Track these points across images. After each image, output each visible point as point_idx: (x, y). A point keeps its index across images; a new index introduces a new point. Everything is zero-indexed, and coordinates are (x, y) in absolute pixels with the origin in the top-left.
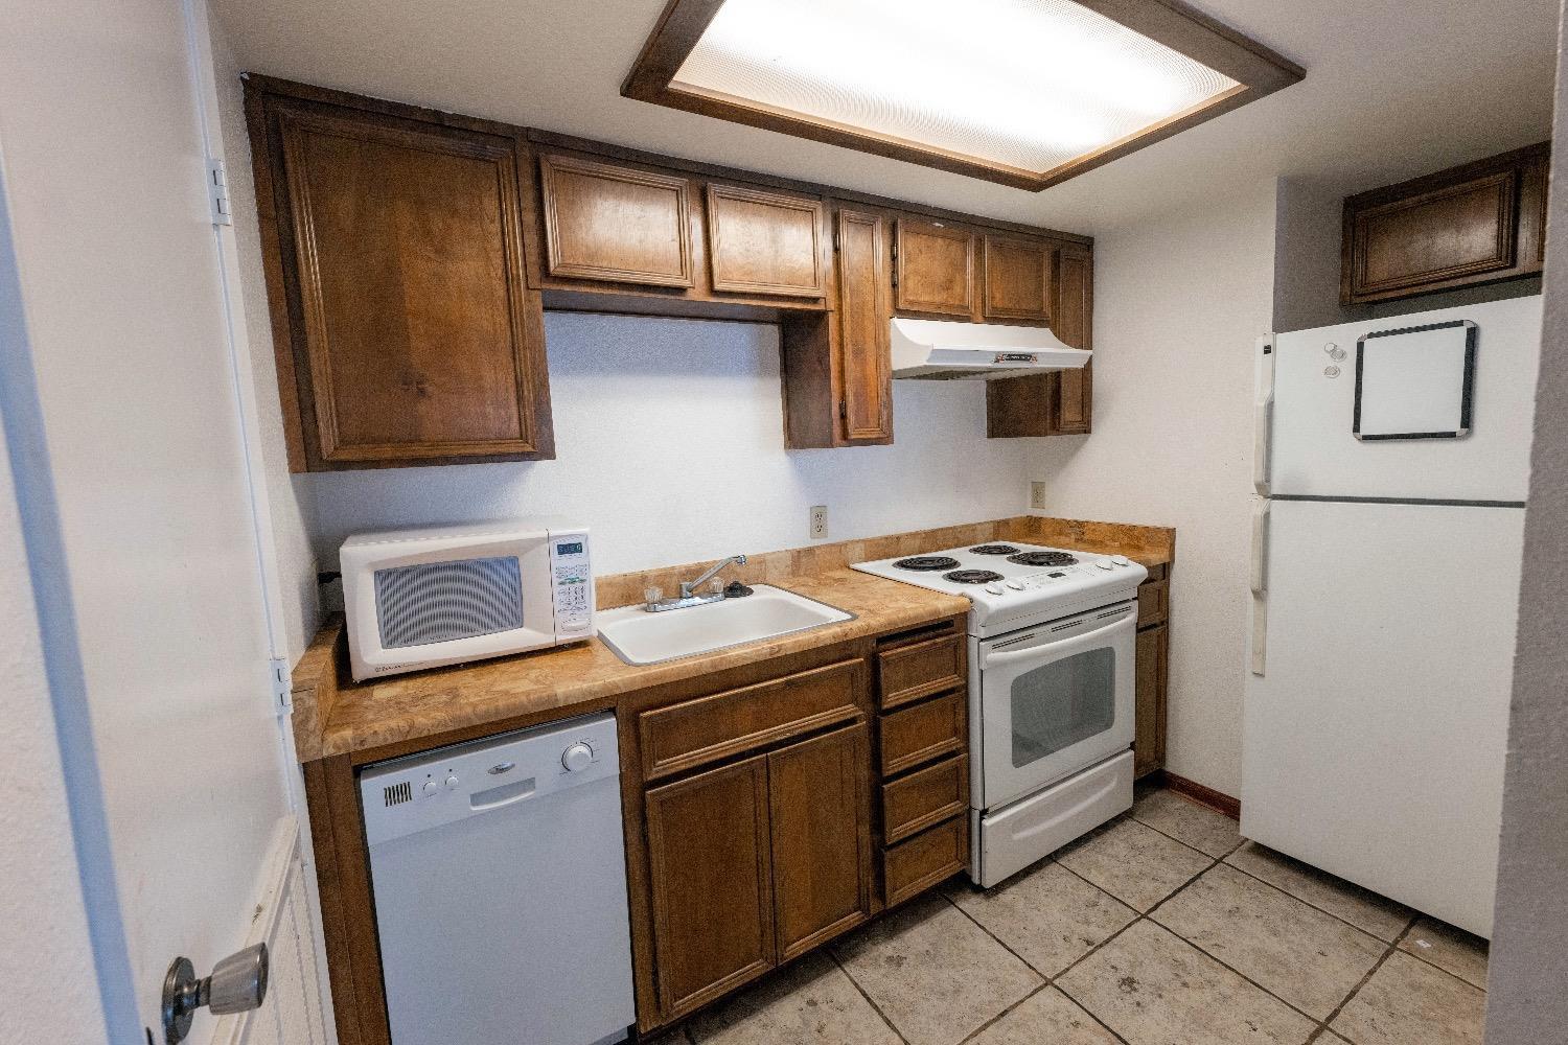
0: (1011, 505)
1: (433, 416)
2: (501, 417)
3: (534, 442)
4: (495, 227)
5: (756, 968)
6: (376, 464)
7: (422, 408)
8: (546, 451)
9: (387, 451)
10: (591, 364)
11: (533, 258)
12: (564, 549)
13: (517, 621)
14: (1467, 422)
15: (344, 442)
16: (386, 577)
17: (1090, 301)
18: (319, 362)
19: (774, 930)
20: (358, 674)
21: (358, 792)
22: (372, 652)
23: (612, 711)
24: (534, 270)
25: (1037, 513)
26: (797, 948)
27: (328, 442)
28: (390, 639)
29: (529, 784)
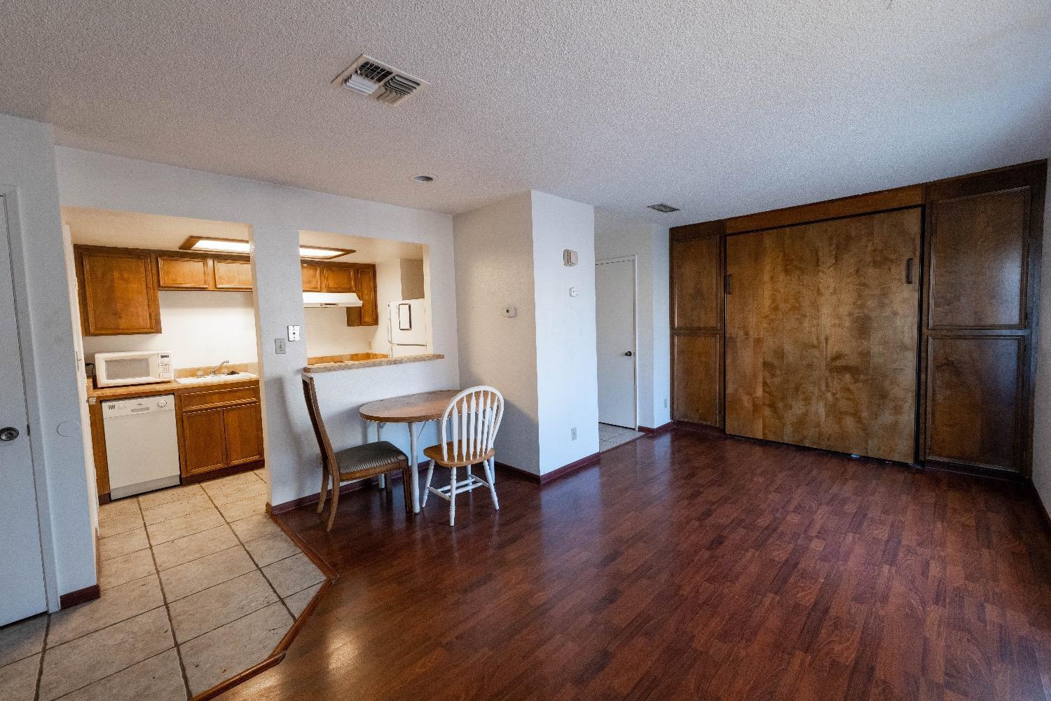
0: (360, 349)
1: (123, 323)
2: (144, 320)
3: (155, 328)
4: (143, 275)
5: (220, 466)
6: (105, 335)
7: (120, 321)
8: (159, 331)
9: (108, 332)
10: (173, 305)
11: (155, 281)
12: (163, 357)
13: (148, 374)
14: (411, 327)
15: (96, 329)
16: (108, 362)
17: (375, 287)
18: (90, 308)
19: (227, 457)
20: (99, 386)
21: (101, 406)
22: (103, 380)
23: (173, 394)
24: (156, 284)
25: (370, 352)
26: (235, 462)
27: (92, 329)
28: (109, 377)
29: (148, 409)
